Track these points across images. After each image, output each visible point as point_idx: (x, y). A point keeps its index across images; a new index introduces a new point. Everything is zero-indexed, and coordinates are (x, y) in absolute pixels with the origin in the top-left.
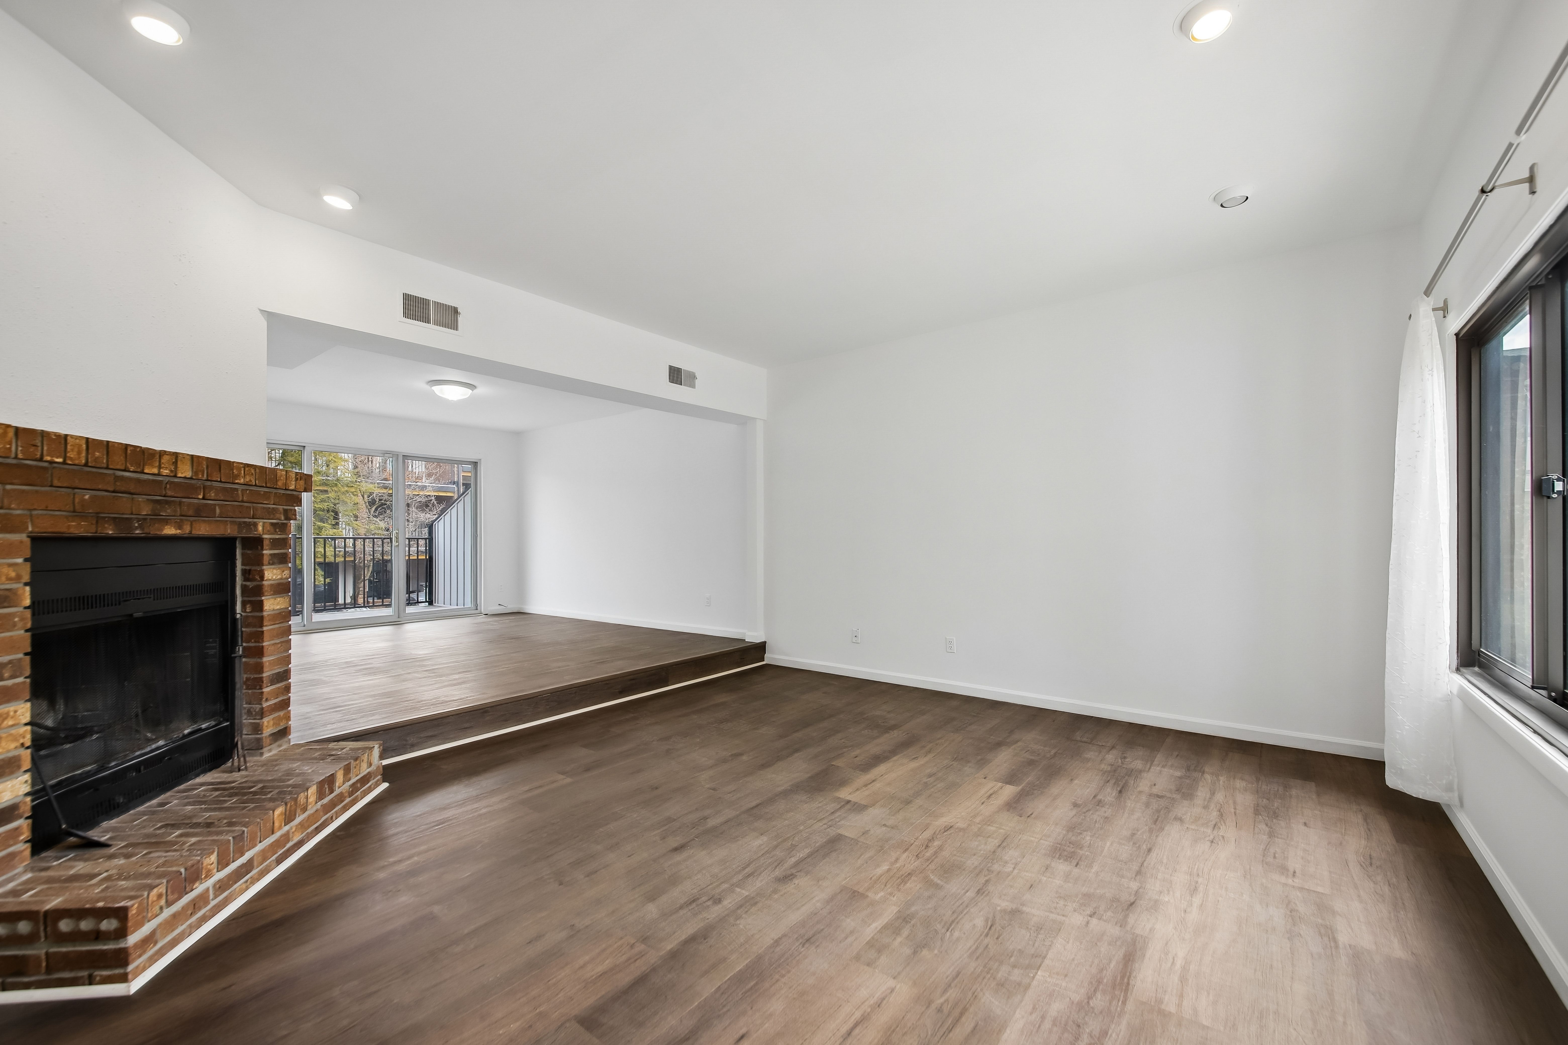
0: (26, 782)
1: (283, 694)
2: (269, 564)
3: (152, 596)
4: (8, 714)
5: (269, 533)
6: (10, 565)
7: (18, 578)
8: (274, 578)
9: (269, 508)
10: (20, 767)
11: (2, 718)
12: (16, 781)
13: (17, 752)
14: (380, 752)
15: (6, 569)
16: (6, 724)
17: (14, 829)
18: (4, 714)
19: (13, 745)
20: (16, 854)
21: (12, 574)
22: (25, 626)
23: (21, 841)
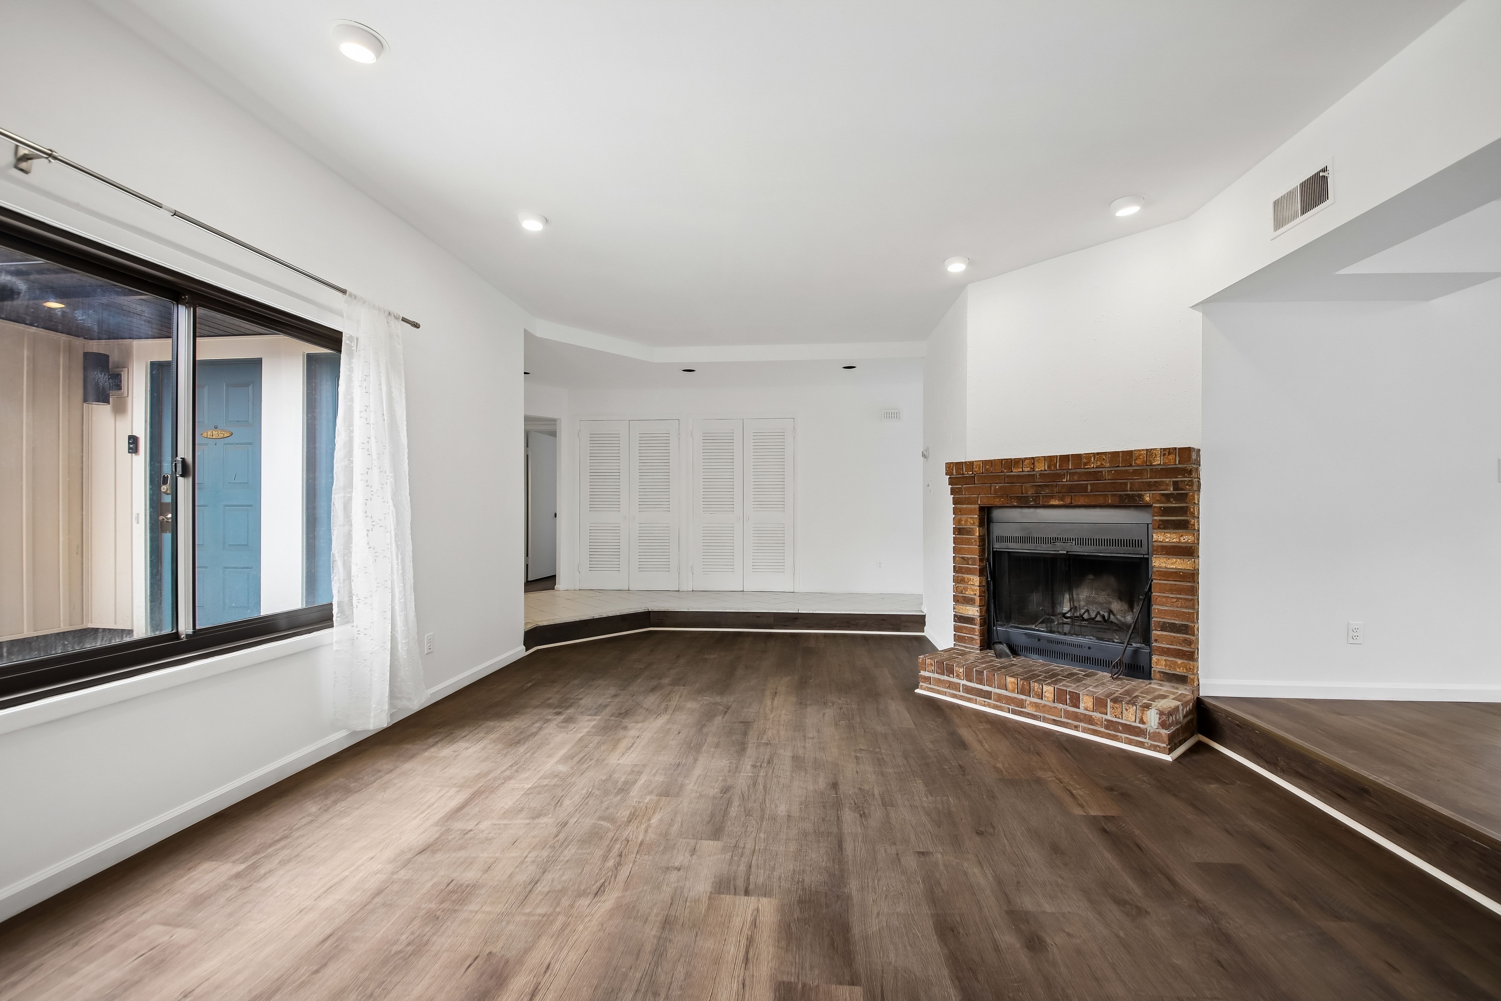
0: (977, 611)
1: (1180, 644)
2: (1159, 528)
3: (1074, 542)
4: (970, 579)
5: (1158, 502)
6: (971, 518)
7: (974, 523)
8: (1167, 540)
9: (1151, 482)
10: (975, 603)
11: (966, 580)
12: (973, 608)
13: (974, 596)
14: (1161, 720)
15: (969, 520)
16: (969, 583)
17: (970, 627)
18: (968, 579)
19: (972, 593)
20: (973, 639)
21: (972, 522)
22: (978, 544)
23: (976, 635)
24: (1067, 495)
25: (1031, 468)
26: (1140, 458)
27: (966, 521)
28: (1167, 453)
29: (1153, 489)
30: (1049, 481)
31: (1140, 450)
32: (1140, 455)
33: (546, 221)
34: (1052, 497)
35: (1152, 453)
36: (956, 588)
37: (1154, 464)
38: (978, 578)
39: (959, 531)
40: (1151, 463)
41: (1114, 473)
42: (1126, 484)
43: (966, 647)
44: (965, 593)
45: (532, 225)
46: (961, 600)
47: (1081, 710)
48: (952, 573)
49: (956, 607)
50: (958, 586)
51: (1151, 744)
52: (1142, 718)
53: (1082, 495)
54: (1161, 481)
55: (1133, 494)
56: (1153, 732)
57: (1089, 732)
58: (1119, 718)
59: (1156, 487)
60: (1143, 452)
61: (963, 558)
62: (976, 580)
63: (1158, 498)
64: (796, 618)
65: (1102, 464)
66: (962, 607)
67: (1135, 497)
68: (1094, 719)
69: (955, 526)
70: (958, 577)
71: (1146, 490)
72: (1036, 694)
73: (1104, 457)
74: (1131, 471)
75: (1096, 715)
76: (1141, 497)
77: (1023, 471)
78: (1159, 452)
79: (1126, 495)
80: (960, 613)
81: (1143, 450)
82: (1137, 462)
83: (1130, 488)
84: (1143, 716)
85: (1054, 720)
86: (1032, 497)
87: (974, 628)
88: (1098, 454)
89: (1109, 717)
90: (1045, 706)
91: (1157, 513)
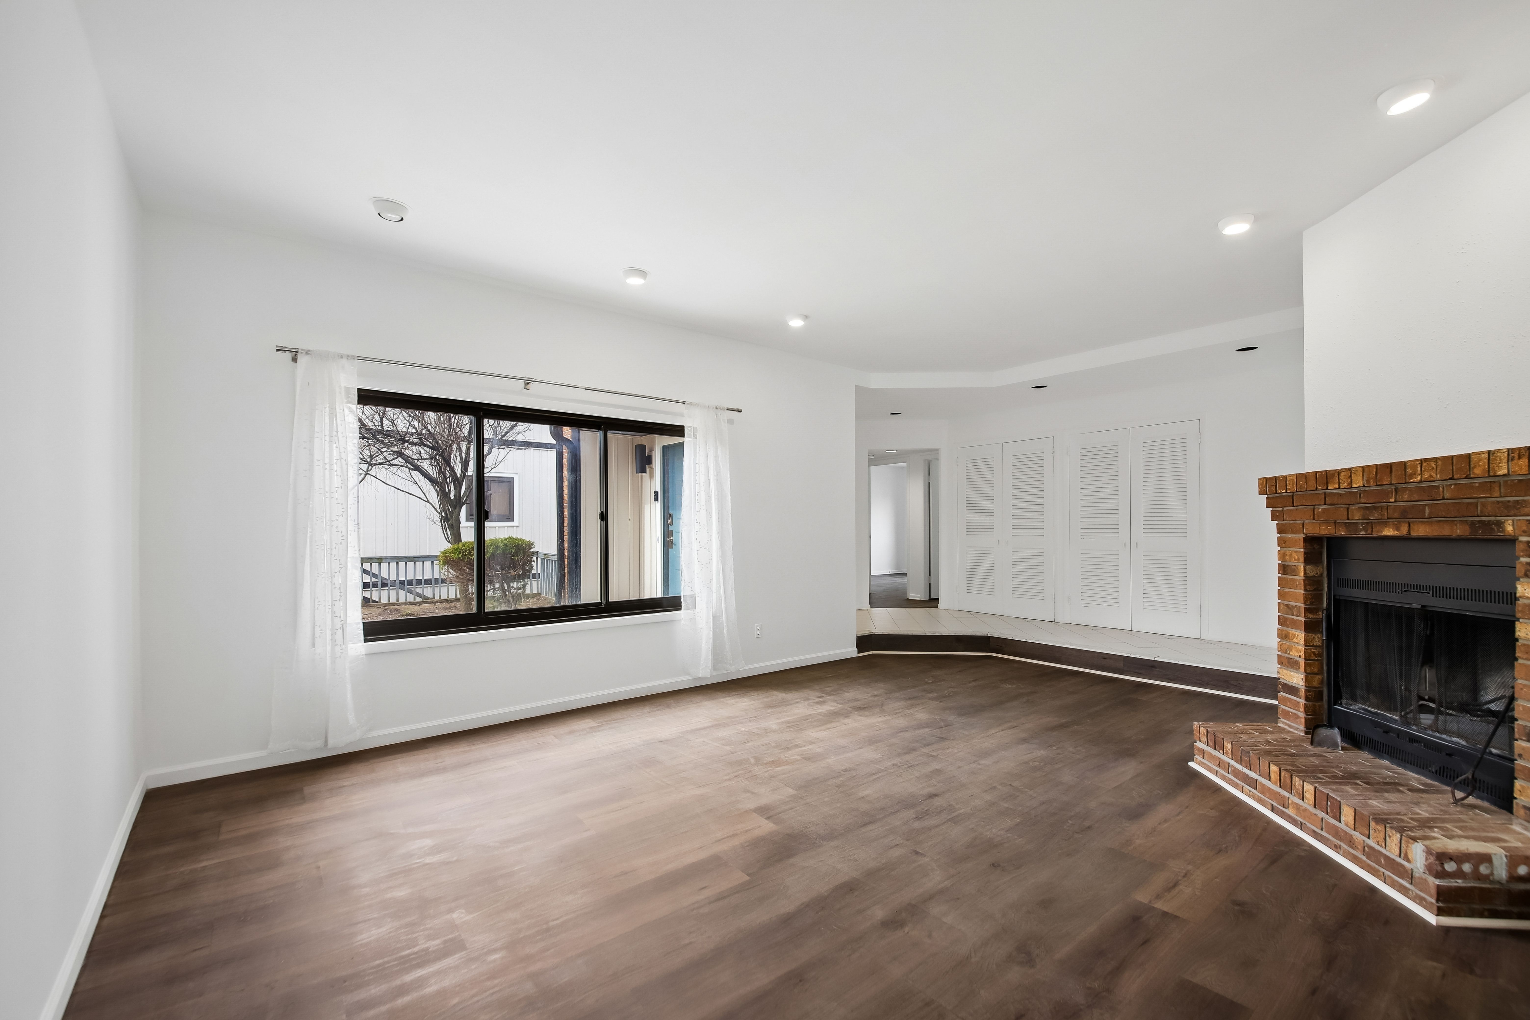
0: (1302, 679)
2: (1526, 575)
3: (1430, 592)
4: (1295, 635)
5: (1525, 533)
6: (1296, 552)
7: (1299, 559)
9: (1509, 501)
10: (1299, 668)
11: (1291, 636)
12: (1298, 675)
13: (1298, 659)
14: (1428, 862)
15: (1294, 555)
16: (1294, 640)
17: (1294, 700)
18: (1292, 634)
19: (1297, 654)
20: (1298, 717)
21: (1297, 557)
22: (1303, 588)
23: (1300, 711)
24: (1403, 522)
25: (1349, 484)
26: (1479, 466)
27: (1291, 555)
28: (1516, 456)
29: (1512, 513)
30: (1374, 501)
31: (1479, 453)
32: (1480, 460)
33: (806, 317)
34: (1385, 524)
35: (1496, 457)
36: (1281, 645)
37: (1499, 473)
38: (1303, 635)
39: (1284, 569)
40: (1495, 473)
41: (1454, 488)
42: (1476, 505)
43: (1290, 726)
44: (1289, 654)
45: (796, 323)
46: (1285, 662)
47: (1342, 826)
48: (1276, 626)
49: (1280, 671)
50: (1283, 644)
51: (1416, 894)
52: (1406, 852)
53: (1422, 522)
54: (1524, 501)
55: (1489, 521)
56: (1419, 878)
57: (1349, 857)
58: (1382, 846)
59: (1517, 509)
60: (1483, 455)
61: (1287, 605)
62: (1300, 636)
63: (1524, 528)
64: (1153, 667)
65: (1431, 476)
66: (1286, 672)
67: (1492, 525)
68: (1355, 841)
69: (1280, 562)
70: (1282, 631)
71: (1503, 515)
72: (1297, 792)
73: (1434, 466)
74: (1477, 485)
75: (1357, 836)
76: (1500, 525)
77: (1339, 488)
78: (1506, 455)
79: (1479, 522)
80: (1284, 679)
81: (1483, 453)
82: (1475, 472)
83: (1481, 512)
84: (1408, 851)
85: (1314, 831)
86: (1363, 524)
87: (1298, 703)
88: (1426, 460)
89: (1371, 842)
90: (1305, 810)
91: (1522, 551)
